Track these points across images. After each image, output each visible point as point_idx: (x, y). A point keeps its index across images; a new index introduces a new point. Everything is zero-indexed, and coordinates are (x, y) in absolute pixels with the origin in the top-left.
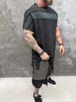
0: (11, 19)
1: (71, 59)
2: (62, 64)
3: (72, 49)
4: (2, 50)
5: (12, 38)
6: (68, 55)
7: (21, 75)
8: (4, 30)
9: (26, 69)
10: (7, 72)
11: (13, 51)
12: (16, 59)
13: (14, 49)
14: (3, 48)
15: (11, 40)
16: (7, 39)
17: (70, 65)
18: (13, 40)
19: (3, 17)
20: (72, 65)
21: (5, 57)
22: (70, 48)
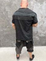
0: (7, 16)
1: (39, 37)
3: (39, 32)
4: (1, 32)
5: (7, 25)
6: (37, 35)
7: (11, 46)
8: (3, 22)
10: (4, 44)
11: (8, 32)
12: (9, 37)
14: (2, 31)
15: (7, 26)
16: (4, 26)
17: (38, 40)
18: (8, 27)
19: (3, 15)
20: (39, 40)
21: (3, 35)
22: (38, 31)
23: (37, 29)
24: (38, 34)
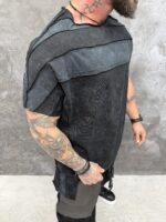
1: (157, 142)
2: (134, 151)
3: (163, 119)
9: (45, 161)
11: (8, 120)
12: (17, 138)
13: (11, 116)
17: (154, 154)
20: (159, 155)
22: (159, 118)
23: (156, 106)
24: (158, 129)
